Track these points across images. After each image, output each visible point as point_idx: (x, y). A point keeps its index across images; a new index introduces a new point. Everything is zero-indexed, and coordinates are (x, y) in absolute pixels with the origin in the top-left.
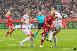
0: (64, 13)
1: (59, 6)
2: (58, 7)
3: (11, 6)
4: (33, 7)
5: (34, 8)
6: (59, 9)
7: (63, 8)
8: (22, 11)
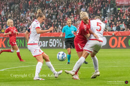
0: (120, 22)
1: (112, 9)
2: (111, 11)
3: (30, 9)
4: (67, 11)
5: (70, 13)
6: (112, 15)
7: (118, 14)
8: (49, 19)
